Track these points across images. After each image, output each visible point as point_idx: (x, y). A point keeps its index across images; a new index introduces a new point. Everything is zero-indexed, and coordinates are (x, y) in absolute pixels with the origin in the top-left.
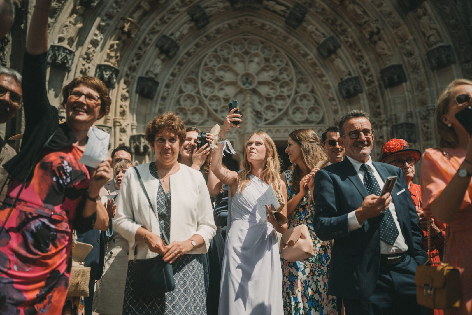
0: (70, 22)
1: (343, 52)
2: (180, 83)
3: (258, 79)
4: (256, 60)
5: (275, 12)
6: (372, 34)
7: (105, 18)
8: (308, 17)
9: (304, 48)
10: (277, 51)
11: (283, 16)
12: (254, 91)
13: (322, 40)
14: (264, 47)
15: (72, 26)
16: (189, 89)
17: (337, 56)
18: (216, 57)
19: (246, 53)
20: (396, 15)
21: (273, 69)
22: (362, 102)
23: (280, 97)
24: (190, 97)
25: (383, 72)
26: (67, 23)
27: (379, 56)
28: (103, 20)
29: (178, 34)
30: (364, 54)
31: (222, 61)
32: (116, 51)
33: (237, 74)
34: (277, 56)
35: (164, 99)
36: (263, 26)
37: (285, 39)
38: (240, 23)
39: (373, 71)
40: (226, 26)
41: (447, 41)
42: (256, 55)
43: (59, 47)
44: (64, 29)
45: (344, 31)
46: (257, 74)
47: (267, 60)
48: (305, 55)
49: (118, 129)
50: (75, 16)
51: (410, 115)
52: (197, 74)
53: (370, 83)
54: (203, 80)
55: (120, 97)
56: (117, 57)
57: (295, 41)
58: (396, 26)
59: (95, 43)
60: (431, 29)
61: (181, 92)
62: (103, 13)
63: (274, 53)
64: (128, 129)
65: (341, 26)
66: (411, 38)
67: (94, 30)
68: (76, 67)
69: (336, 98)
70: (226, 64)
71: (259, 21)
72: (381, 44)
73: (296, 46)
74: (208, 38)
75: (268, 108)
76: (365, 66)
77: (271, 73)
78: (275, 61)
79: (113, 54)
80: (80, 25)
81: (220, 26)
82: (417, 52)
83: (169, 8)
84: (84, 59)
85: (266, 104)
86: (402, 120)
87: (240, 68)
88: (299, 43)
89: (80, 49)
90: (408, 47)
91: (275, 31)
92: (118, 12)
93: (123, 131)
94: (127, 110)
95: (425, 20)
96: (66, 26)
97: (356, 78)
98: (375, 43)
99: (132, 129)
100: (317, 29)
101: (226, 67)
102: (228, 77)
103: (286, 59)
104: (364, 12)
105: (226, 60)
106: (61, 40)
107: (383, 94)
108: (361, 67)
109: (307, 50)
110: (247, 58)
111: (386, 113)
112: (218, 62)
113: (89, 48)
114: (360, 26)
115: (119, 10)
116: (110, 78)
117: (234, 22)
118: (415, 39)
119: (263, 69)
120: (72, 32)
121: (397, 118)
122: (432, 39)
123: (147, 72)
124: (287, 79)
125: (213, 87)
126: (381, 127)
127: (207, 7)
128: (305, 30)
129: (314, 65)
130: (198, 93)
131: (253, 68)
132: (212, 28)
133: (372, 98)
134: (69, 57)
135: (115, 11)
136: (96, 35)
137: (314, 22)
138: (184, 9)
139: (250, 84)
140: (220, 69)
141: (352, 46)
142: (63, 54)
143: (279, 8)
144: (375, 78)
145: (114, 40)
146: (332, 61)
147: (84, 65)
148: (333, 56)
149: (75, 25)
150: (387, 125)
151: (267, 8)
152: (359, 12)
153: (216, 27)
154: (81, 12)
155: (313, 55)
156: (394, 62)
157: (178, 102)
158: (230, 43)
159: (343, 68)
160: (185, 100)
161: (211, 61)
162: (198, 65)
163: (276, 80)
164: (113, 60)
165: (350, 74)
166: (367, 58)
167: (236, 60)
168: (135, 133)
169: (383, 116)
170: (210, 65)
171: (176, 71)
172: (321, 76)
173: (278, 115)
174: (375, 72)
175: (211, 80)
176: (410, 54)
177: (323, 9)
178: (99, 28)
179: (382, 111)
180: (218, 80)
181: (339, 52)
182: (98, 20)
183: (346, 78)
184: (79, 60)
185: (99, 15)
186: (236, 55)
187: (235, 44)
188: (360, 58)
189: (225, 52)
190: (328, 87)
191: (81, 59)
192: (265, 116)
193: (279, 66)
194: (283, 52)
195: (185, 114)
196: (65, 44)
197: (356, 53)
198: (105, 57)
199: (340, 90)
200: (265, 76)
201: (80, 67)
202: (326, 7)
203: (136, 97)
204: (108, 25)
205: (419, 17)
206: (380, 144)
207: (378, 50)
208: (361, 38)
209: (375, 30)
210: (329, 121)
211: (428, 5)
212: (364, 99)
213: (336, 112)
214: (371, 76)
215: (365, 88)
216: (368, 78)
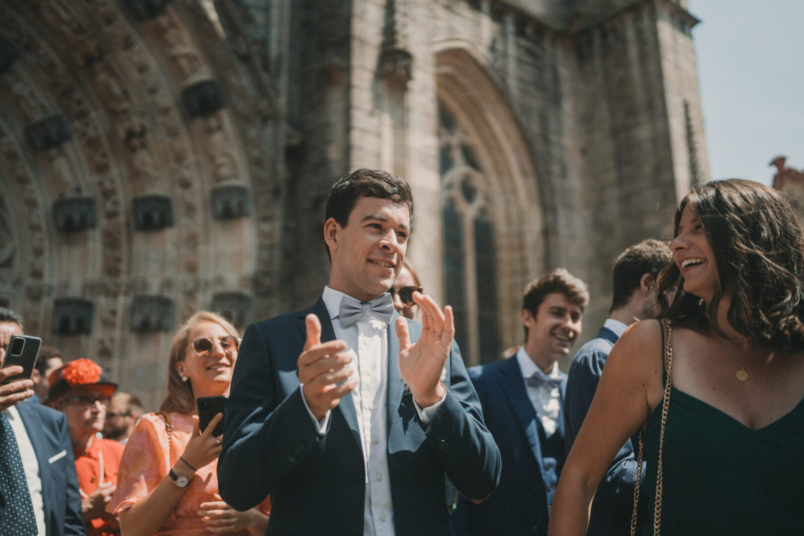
1: (74, 149)
6: (130, 134)
8: (18, 67)
13: (38, 117)
17: (62, 153)
20: (175, 115)
22: (90, 245)
25: (138, 203)
27: (135, 174)
30: (111, 162)
39: (120, 196)
41: (243, 180)
45: (82, 115)
51: (167, 284)
53: (111, 215)
58: (173, 133)
60: (225, 155)
65: (79, 102)
66: (191, 158)
69: (43, 225)
72: (143, 156)
76: (107, 185)
82: (196, 185)
86: (154, 290)
90: (186, 173)
95: (217, 138)
97: (89, 203)
98: (133, 150)
100: (32, 94)
104: (125, 92)
107: (130, 238)
108: (101, 184)
109: (4, 126)
111: (129, 272)
114: (113, 113)
118: (198, 164)
121: (145, 285)
122: (223, 171)
126: (115, 295)
128: (6, 87)
129: (12, 156)
133: (111, 241)
141: (92, 143)
144: (122, 210)
146: (51, 160)
148: (54, 152)
150: (126, 293)
152: (117, 90)
155: (13, 137)
156: (160, 189)
159: (67, 176)
165: (78, 190)
166: (114, 171)
169: (123, 278)
172: (23, 181)
174: (123, 198)
176: (185, 184)
177: (52, 64)
179: (123, 267)
181: (68, 147)
183: (70, 195)
188: (102, 169)
190: (32, 203)
197: (98, 159)
199: (55, 215)
202: (58, 61)
205: (209, 131)
206: (108, 324)
207: (137, 163)
208: (112, 135)
209: (137, 129)
210: (20, 268)
211: (225, 116)
212: (95, 242)
213: (38, 252)
214: (115, 203)
215: (103, 223)
216: (109, 206)
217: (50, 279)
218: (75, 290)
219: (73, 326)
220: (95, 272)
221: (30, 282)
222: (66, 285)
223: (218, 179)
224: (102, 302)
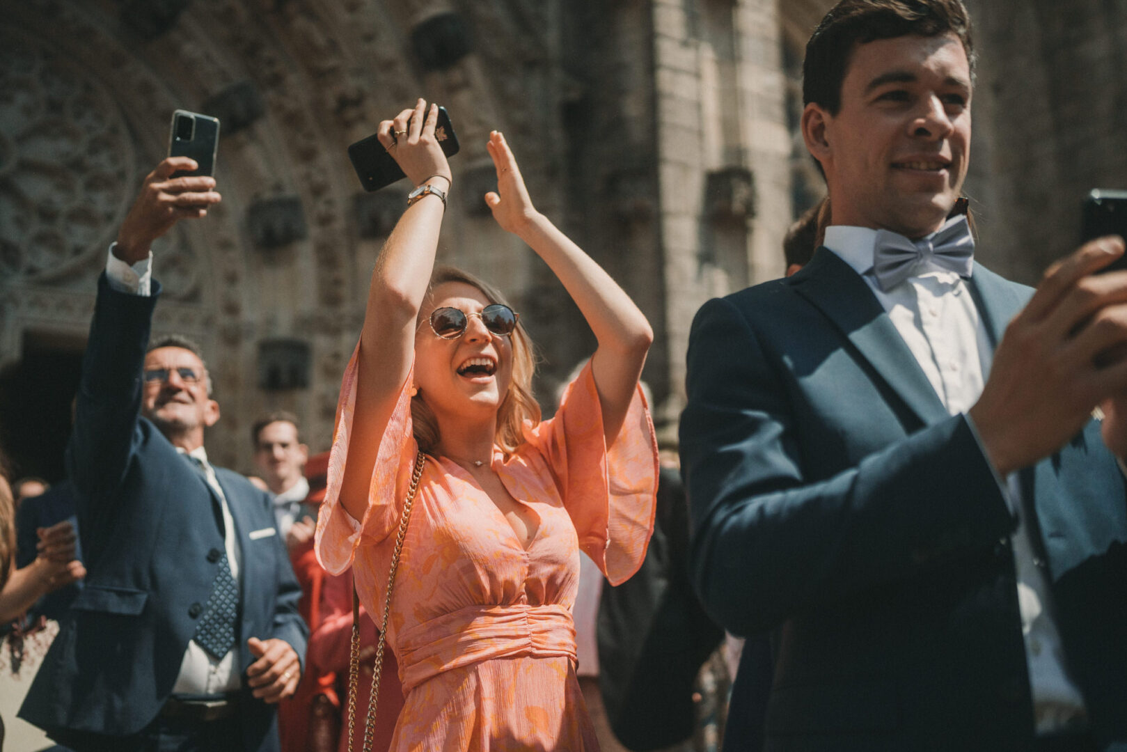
1: (268, 129)
3: (20, 153)
4: (22, 98)
6: (344, 102)
8: (187, 20)
10: (88, 88)
12: (4, 186)
13: (217, 88)
14: (51, 70)
17: (253, 137)
20: (402, 68)
21: (70, 134)
22: (299, 264)
23: (83, 216)
30: (320, 144)
34: (86, 103)
36: (52, 9)
37: (117, 60)
39: (336, 193)
42: (24, 85)
45: (276, 81)
46: (22, 139)
47: (54, 106)
53: (325, 221)
58: (402, 96)
63: (79, 92)
65: (271, 62)
73: (146, 89)
75: (42, 239)
76: (316, 178)
77: (64, 145)
78: (78, 114)
85: (36, 227)
88: (155, 81)
91: (86, 33)
97: (293, 205)
98: (349, 125)
100: (207, 56)
103: (113, 116)
104: (332, 42)
107: (353, 252)
108: (308, 177)
111: (354, 299)
114: (317, 74)
119: (41, 131)
124: (109, 170)
126: (337, 333)
128: (173, 49)
131: (10, 120)
133: (328, 258)
141: (292, 120)
144: (338, 211)
148: (242, 136)
150: (352, 329)
152: (320, 40)
159: (262, 168)
163: (77, 165)
165: (279, 187)
166: (325, 157)
169: (347, 308)
173: (69, 262)
174: (340, 195)
177: (230, 11)
179: (345, 291)
181: (261, 128)
183: (268, 195)
188: (307, 156)
192: (28, 260)
193: (89, 129)
194: (105, 96)
197: (301, 141)
199: (250, 225)
200: (46, 150)
202: (238, 6)
205: (452, 89)
206: (331, 372)
208: (318, 105)
209: (352, 94)
210: (211, 301)
211: (473, 65)
212: (305, 260)
213: (232, 279)
214: (329, 203)
215: (314, 231)
216: (321, 208)
217: (250, 314)
218: (283, 329)
219: (283, 377)
220: (308, 301)
221: (223, 320)
222: (271, 322)
223: (469, 157)
224: (321, 344)
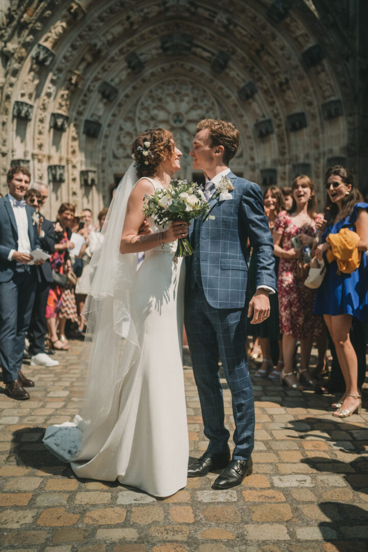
0: (29, 80)
1: (259, 96)
2: (120, 121)
3: (186, 117)
4: (186, 99)
5: (202, 58)
6: (281, 84)
7: (56, 72)
8: (231, 64)
9: (227, 91)
10: (205, 91)
11: (209, 62)
12: (184, 129)
13: (242, 85)
14: (193, 88)
15: (31, 83)
16: (128, 127)
17: (254, 100)
18: (151, 97)
19: (178, 93)
20: (301, 68)
21: (200, 108)
22: (272, 142)
24: (128, 134)
25: (289, 117)
26: (27, 81)
27: (287, 104)
28: (54, 75)
29: (117, 80)
30: (276, 99)
31: (156, 101)
32: (66, 100)
33: (169, 113)
34: (204, 96)
35: (106, 137)
36: (192, 69)
37: (212, 81)
38: (172, 66)
39: (282, 116)
40: (160, 70)
41: (338, 96)
42: (187, 95)
43: (22, 103)
44: (25, 86)
45: (260, 79)
46: (187, 112)
47: (195, 100)
48: (228, 97)
49: (70, 166)
50: (32, 73)
51: (307, 156)
52: (135, 113)
53: (279, 126)
54: (139, 119)
55: (70, 139)
56: (67, 105)
57: (220, 84)
58: (301, 78)
59: (49, 95)
60: (327, 84)
61: (121, 129)
62: (54, 68)
63: (202, 93)
64: (78, 166)
65: (258, 73)
66: (311, 90)
67: (48, 84)
68: (36, 117)
69: (252, 136)
70: (160, 104)
71: (188, 65)
72: (289, 93)
73: (221, 89)
74: (144, 81)
76: (275, 111)
77: (199, 112)
78: (202, 101)
79: (63, 103)
80: (37, 82)
81: (154, 70)
82: (315, 103)
83: (109, 57)
84: (41, 109)
86: (301, 161)
87: (171, 106)
88: (223, 86)
89: (37, 100)
90: (309, 98)
91: (202, 75)
92: (66, 66)
93: (74, 167)
94: (77, 149)
95: (322, 76)
96: (26, 83)
97: (269, 121)
98: (284, 91)
99: (81, 165)
100: (238, 75)
101: (160, 106)
102: (162, 115)
103: (213, 99)
104: (277, 63)
105: (160, 100)
106: (23, 95)
107: (288, 136)
108: (272, 111)
109: (229, 92)
110: (178, 97)
111: (289, 153)
112: (153, 101)
113: (44, 100)
114: (273, 75)
115: (68, 64)
116: (63, 125)
117: (166, 66)
118: (315, 92)
119: (192, 108)
120: (31, 88)
121: (297, 158)
122: (327, 94)
123: (92, 116)
125: (148, 124)
126: (285, 165)
127: (142, 54)
128: (227, 75)
129: (235, 106)
130: (136, 130)
131: (184, 107)
132: (147, 72)
133: (281, 139)
134: (30, 110)
135: (64, 66)
136: (49, 88)
137: (235, 68)
138: (122, 57)
139: (181, 122)
140: (155, 108)
141: (266, 92)
142: (25, 109)
143: (206, 54)
144: (283, 122)
145: (64, 90)
146: (250, 104)
147: (41, 114)
148: (250, 100)
149: (33, 81)
150: (289, 163)
151: (195, 54)
152: (272, 63)
153: (150, 71)
154: (37, 70)
155: (234, 97)
156: (298, 110)
157: (119, 138)
158: (163, 83)
159: (258, 111)
160: (124, 137)
161: (147, 101)
162: (136, 105)
164: (64, 108)
165: (264, 116)
166: (277, 104)
167: (169, 99)
168: (84, 168)
169: (287, 156)
170: (146, 104)
171: (117, 112)
172: (241, 116)
175: (147, 119)
176: (310, 104)
177: (243, 58)
178: (52, 81)
179: (287, 150)
180: (153, 118)
181: (256, 96)
182: (50, 76)
183: (261, 119)
184: (37, 111)
185: (51, 70)
186: (169, 95)
187: (168, 85)
188: (272, 104)
189: (159, 92)
190: (246, 126)
191: (39, 110)
193: (206, 105)
194: (209, 93)
195: (125, 149)
196: (26, 99)
197: (269, 99)
198: (57, 106)
199: (256, 130)
200: (194, 115)
201: (39, 117)
202: (245, 56)
203: (83, 137)
204: (58, 78)
205: (318, 73)
206: (283, 179)
207: (287, 98)
208: (273, 86)
209: (284, 81)
210: (246, 157)
211: (325, 63)
212: (274, 139)
213: (252, 149)
214: (280, 120)
215: (276, 130)
216: (277, 122)
217: (258, 160)
218: (269, 165)
219: (268, 181)
220: (275, 155)
221: (250, 163)
222: (264, 162)
223: (325, 98)
224: (280, 169)
